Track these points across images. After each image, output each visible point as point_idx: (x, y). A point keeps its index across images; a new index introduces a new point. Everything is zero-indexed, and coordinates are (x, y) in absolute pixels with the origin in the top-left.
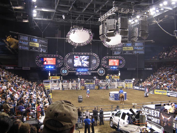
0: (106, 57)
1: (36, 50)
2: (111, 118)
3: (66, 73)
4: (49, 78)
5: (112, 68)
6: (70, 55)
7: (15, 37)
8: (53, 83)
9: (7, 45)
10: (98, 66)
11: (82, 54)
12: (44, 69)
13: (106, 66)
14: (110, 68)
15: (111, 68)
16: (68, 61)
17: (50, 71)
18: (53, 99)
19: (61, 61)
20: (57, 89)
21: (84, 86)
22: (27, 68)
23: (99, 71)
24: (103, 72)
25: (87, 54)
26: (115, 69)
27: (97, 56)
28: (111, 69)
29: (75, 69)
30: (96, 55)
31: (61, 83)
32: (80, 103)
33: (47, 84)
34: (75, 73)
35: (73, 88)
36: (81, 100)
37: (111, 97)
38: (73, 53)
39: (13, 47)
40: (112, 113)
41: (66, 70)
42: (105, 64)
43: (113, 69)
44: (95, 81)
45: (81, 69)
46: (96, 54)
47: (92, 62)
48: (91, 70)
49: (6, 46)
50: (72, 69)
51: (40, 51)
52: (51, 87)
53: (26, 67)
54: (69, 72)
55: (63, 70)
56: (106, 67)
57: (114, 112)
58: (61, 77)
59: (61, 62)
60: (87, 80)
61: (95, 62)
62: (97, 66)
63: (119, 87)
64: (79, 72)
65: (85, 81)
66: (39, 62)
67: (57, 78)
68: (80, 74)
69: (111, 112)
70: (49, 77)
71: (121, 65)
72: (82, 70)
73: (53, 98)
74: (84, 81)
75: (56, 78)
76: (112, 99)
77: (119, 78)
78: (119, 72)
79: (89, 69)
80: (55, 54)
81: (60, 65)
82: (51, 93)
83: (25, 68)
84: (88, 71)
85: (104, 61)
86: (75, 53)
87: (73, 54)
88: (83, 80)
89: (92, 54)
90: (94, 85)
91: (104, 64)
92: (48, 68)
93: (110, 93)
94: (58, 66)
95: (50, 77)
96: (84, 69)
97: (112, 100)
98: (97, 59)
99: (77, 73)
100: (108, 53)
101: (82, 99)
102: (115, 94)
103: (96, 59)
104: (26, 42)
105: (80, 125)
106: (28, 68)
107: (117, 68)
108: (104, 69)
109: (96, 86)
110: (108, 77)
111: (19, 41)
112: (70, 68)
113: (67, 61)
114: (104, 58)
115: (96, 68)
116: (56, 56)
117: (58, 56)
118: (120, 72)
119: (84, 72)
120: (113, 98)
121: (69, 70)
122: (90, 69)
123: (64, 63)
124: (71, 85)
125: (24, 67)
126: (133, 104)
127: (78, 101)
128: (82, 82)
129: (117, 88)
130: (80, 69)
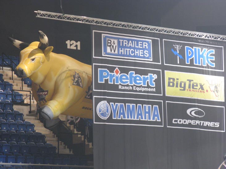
7: (72, 45)
9: (22, 103)
39: (62, 114)
49: (16, 108)
104: (137, 72)
111: (97, 67)
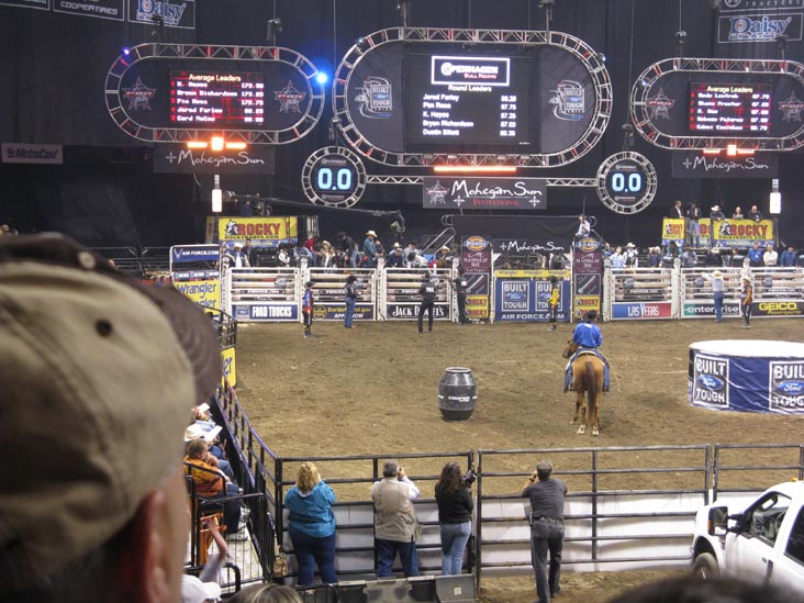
0: (669, 66)
1: (102, 9)
2: (703, 545)
3: (347, 193)
4: (216, 231)
5: (717, 151)
6: (373, 47)
8: (239, 266)
10: (597, 140)
11: (476, 39)
12: (171, 158)
13: (663, 141)
14: (700, 154)
15: (706, 151)
16: (363, 98)
17: (217, 178)
18: (246, 393)
19: (307, 98)
20: (277, 312)
21: (484, 292)
22: (37, 147)
23: (610, 177)
24: (638, 188)
25: (512, 38)
26: (739, 159)
27: (593, 53)
28: (710, 158)
29: (413, 161)
30: (582, 50)
31: (304, 266)
32: (458, 427)
33: (202, 274)
34: (418, 190)
35: (398, 312)
36: (466, 399)
37: (703, 387)
38: (401, 30)
40: (712, 505)
41: (349, 167)
42: (660, 123)
43: (723, 158)
44: (576, 257)
45: (463, 162)
46: (581, 43)
47: (553, 106)
48: (545, 165)
50: (393, 159)
51: (133, 16)
52: (231, 303)
53: (27, 147)
54: (369, 179)
55: (319, 166)
56: (666, 141)
57: (722, 501)
58: (311, 223)
59: (303, 104)
60: (512, 244)
61: (577, 105)
62: (593, 135)
63: (769, 308)
64: (447, 182)
65: (495, 257)
66: (135, 104)
67: (277, 227)
68: (459, 201)
69: (700, 499)
70: (210, 220)
71: (792, 126)
72: (475, 168)
73: (248, 384)
74: (487, 251)
75: (267, 227)
76: (708, 403)
77: (769, 235)
78: (776, 182)
79: (525, 157)
80: (260, 40)
81: (301, 129)
82: (232, 341)
83: (21, 153)
84: (521, 172)
85: (653, 93)
86: (415, 35)
87: (401, 38)
88: (476, 243)
89: (556, 39)
90: (567, 284)
91: (647, 121)
92: (208, 153)
93: (692, 353)
94: (283, 137)
95: (224, 223)
96: (489, 163)
97: (711, 408)
98: (589, 76)
99: (436, 195)
100: (683, 34)
101: (470, 392)
102: (736, 361)
103: (587, 80)
105: (458, 591)
106: (50, 148)
107: (758, 157)
108: (646, 162)
109: (585, 292)
110: (680, 222)
112: (376, 154)
113: (354, 92)
114: (652, 74)
115: (580, 149)
116: (266, 55)
117: (283, 55)
118: (780, 190)
119: (489, 181)
120: (720, 389)
121: (373, 169)
122: (534, 162)
123: (328, 113)
124: (384, 283)
125: (15, 146)
127: (437, 405)
128: (475, 263)
130: (453, 162)
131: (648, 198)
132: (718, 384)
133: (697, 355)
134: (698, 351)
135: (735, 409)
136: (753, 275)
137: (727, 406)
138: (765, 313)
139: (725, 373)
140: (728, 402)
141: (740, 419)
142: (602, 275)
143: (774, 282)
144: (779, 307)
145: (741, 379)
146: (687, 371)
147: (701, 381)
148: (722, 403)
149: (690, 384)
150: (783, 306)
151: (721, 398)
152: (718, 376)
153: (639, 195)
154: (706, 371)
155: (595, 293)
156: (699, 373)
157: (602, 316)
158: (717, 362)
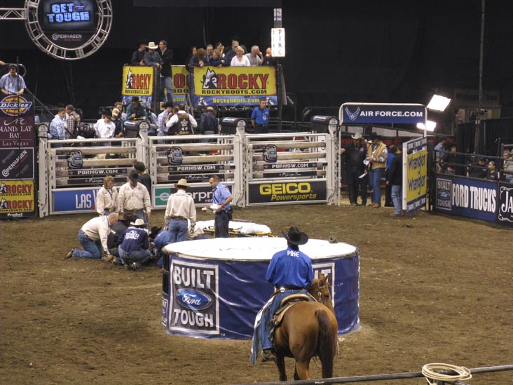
24: (85, 21)
37: (183, 306)
63: (272, 191)
76: (192, 329)
77: (271, 88)
78: (278, 13)
97: (196, 336)
102: (225, 265)
109: (12, 174)
118: (285, 24)
120: (207, 308)
126: (425, 369)
129: (245, 203)
131: (100, 37)
132: (204, 302)
133: (174, 261)
134: (175, 255)
135: (229, 335)
136: (251, 145)
137: (217, 332)
138: (268, 198)
139: (213, 284)
140: (218, 326)
141: (234, 350)
142: (37, 150)
143: (279, 154)
144: (286, 189)
145: (236, 293)
146: (161, 285)
147: (180, 298)
148: (209, 328)
149: (165, 302)
150: (292, 188)
151: (209, 320)
152: (204, 290)
153: (87, 30)
154: (187, 284)
155: (27, 175)
156: (176, 286)
157: (37, 209)
158: (202, 270)
